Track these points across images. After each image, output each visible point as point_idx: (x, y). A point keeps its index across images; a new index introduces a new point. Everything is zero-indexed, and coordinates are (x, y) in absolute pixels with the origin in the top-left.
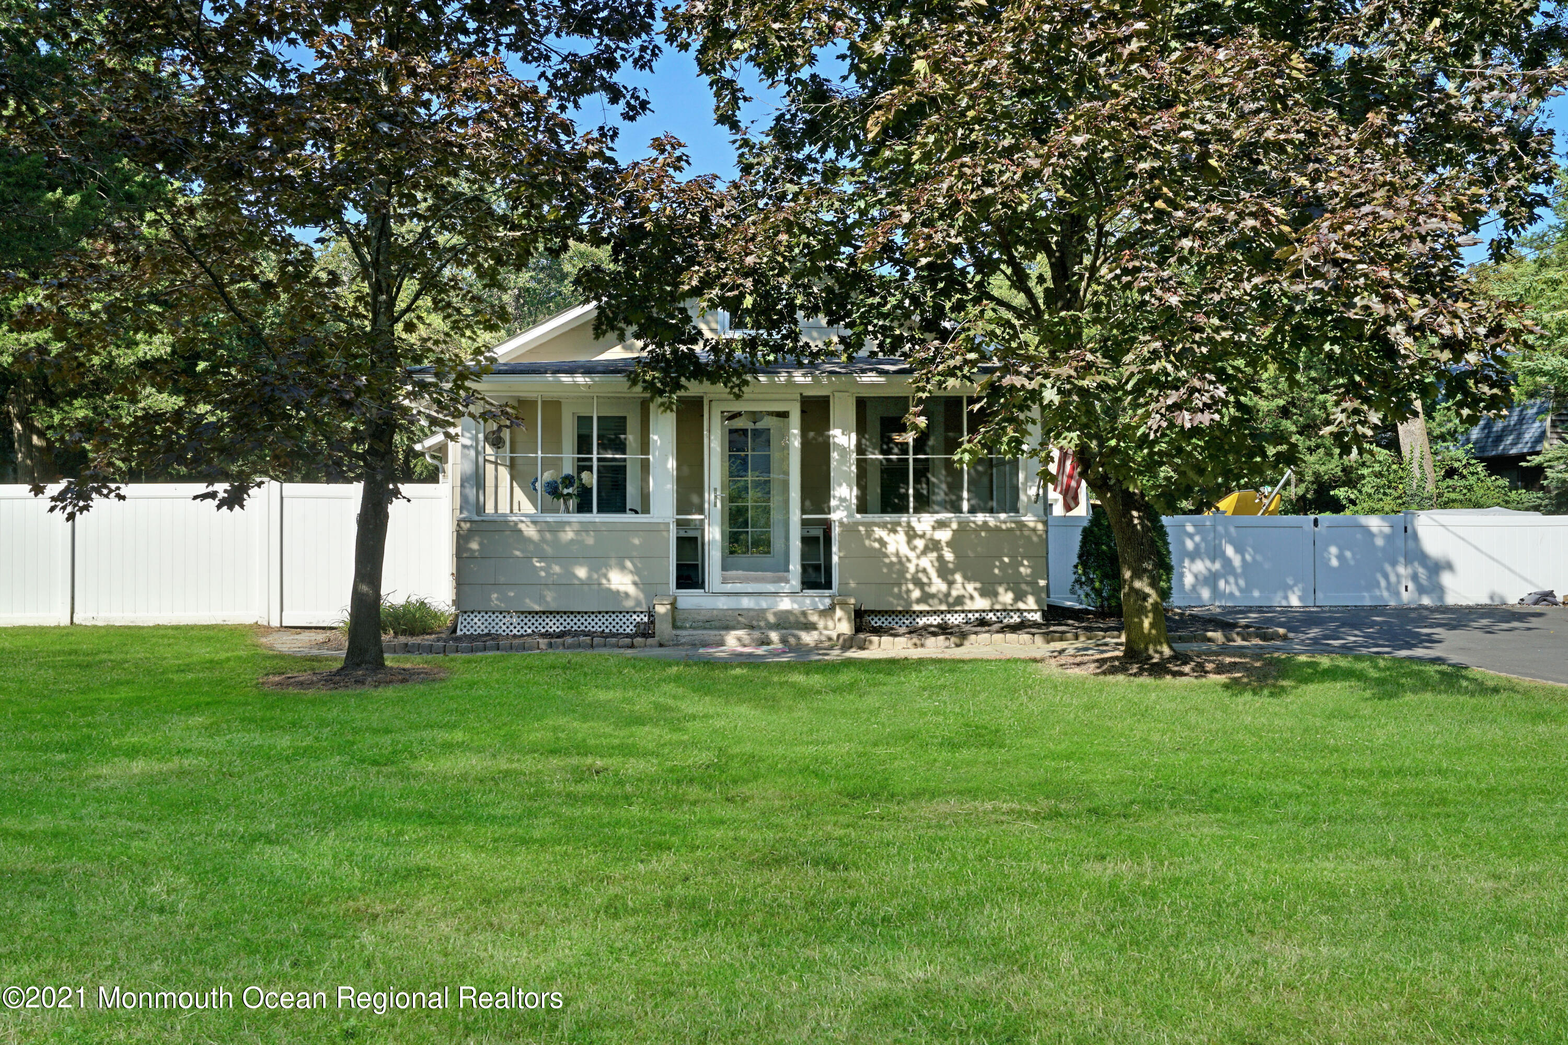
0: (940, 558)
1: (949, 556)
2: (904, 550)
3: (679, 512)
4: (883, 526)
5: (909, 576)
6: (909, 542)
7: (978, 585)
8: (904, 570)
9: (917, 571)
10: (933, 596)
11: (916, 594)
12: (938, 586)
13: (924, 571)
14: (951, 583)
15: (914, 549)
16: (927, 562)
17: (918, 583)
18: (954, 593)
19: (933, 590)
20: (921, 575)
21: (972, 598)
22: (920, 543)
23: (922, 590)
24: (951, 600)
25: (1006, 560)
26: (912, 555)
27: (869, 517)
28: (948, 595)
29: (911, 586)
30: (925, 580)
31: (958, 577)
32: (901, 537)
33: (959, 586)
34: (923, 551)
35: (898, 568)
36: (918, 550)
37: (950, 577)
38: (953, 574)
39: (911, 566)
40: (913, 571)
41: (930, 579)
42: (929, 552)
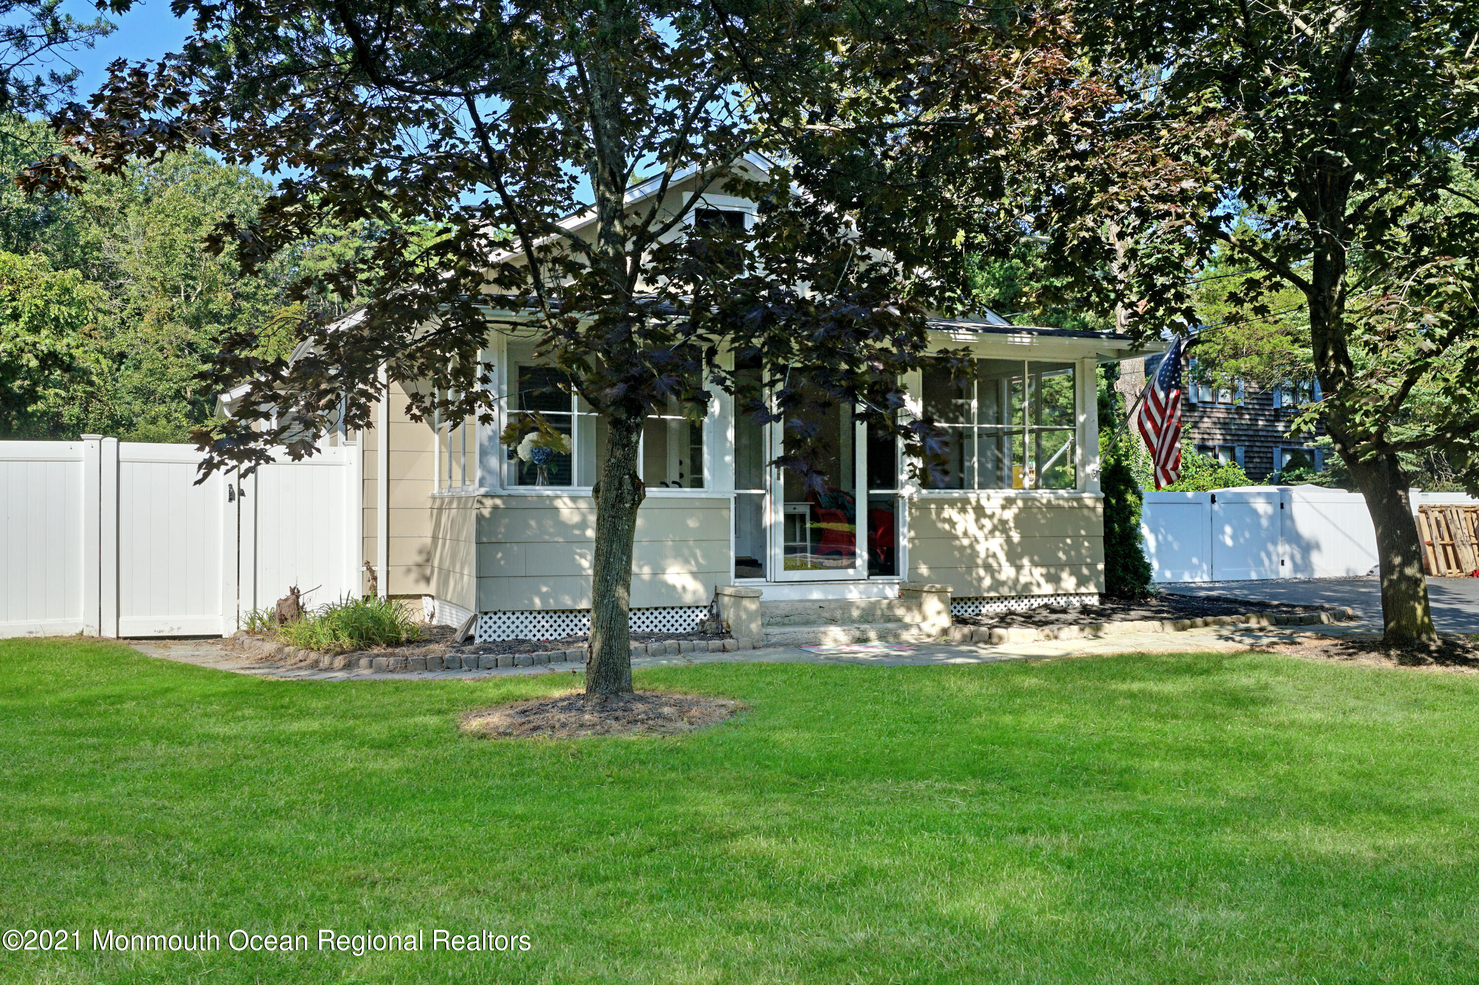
0: (1009, 540)
1: (1016, 537)
2: (973, 529)
3: (737, 487)
4: (952, 503)
5: (979, 561)
6: (977, 520)
7: (1043, 571)
8: (975, 554)
9: (988, 556)
10: (1003, 583)
11: (987, 582)
12: (1007, 572)
13: (994, 555)
14: (1019, 568)
15: (981, 528)
16: (996, 544)
17: (988, 567)
18: (1023, 580)
19: (1003, 577)
20: (991, 560)
21: (1039, 585)
22: (987, 523)
23: (993, 577)
24: (1019, 587)
25: (1069, 541)
26: (980, 535)
27: (937, 493)
28: (1017, 580)
29: (982, 572)
30: (995, 565)
31: (1026, 561)
32: (971, 515)
33: (1026, 571)
34: (992, 532)
35: (969, 551)
36: (986, 530)
37: (1018, 562)
38: (1021, 558)
39: (981, 549)
40: (983, 555)
41: (1000, 565)
42: (997, 533)
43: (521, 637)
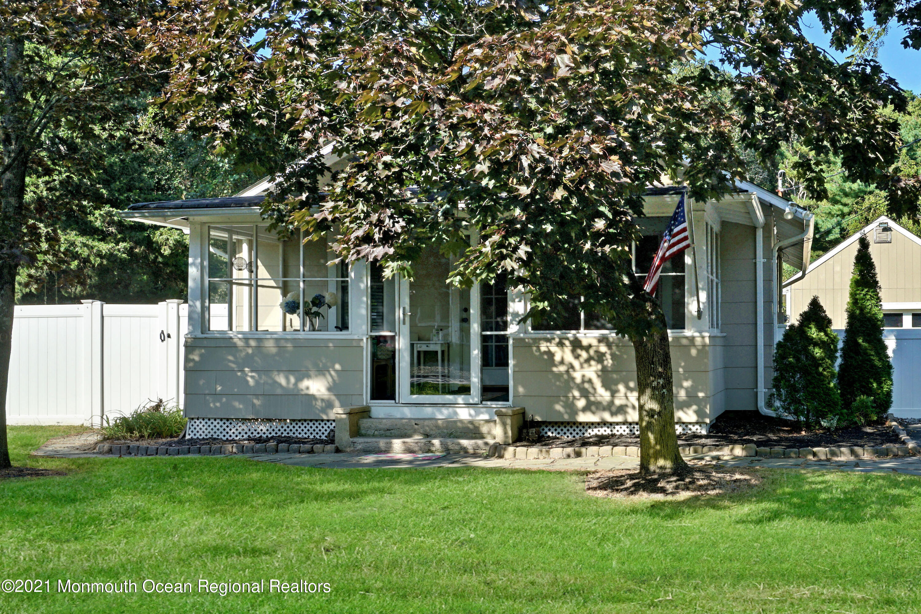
0: (604, 368)
1: (611, 366)
4: (551, 340)
5: (575, 385)
6: (573, 351)
8: (571, 379)
9: (583, 382)
10: (598, 406)
11: (582, 404)
12: (603, 395)
13: (590, 381)
14: (613, 393)
15: (577, 357)
16: (592, 371)
19: (598, 398)
20: (586, 385)
22: (584, 354)
23: (587, 399)
26: (576, 364)
27: (542, 334)
28: (612, 403)
29: (576, 395)
30: (590, 389)
31: (621, 387)
32: (568, 350)
33: (621, 395)
34: (588, 361)
35: (565, 376)
36: (582, 360)
37: (614, 387)
38: (616, 384)
39: (578, 376)
40: (578, 380)
41: (595, 389)
42: (593, 363)
43: (215, 436)
